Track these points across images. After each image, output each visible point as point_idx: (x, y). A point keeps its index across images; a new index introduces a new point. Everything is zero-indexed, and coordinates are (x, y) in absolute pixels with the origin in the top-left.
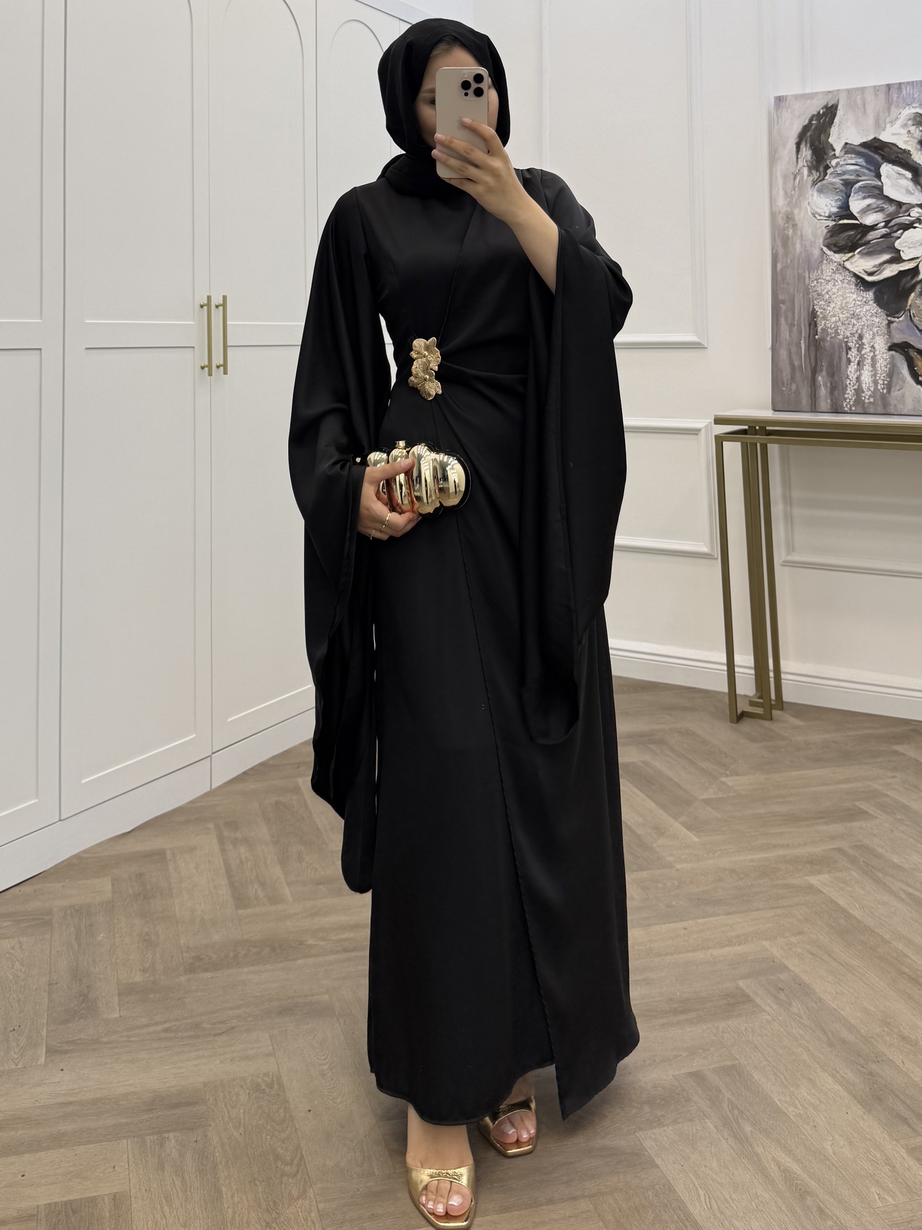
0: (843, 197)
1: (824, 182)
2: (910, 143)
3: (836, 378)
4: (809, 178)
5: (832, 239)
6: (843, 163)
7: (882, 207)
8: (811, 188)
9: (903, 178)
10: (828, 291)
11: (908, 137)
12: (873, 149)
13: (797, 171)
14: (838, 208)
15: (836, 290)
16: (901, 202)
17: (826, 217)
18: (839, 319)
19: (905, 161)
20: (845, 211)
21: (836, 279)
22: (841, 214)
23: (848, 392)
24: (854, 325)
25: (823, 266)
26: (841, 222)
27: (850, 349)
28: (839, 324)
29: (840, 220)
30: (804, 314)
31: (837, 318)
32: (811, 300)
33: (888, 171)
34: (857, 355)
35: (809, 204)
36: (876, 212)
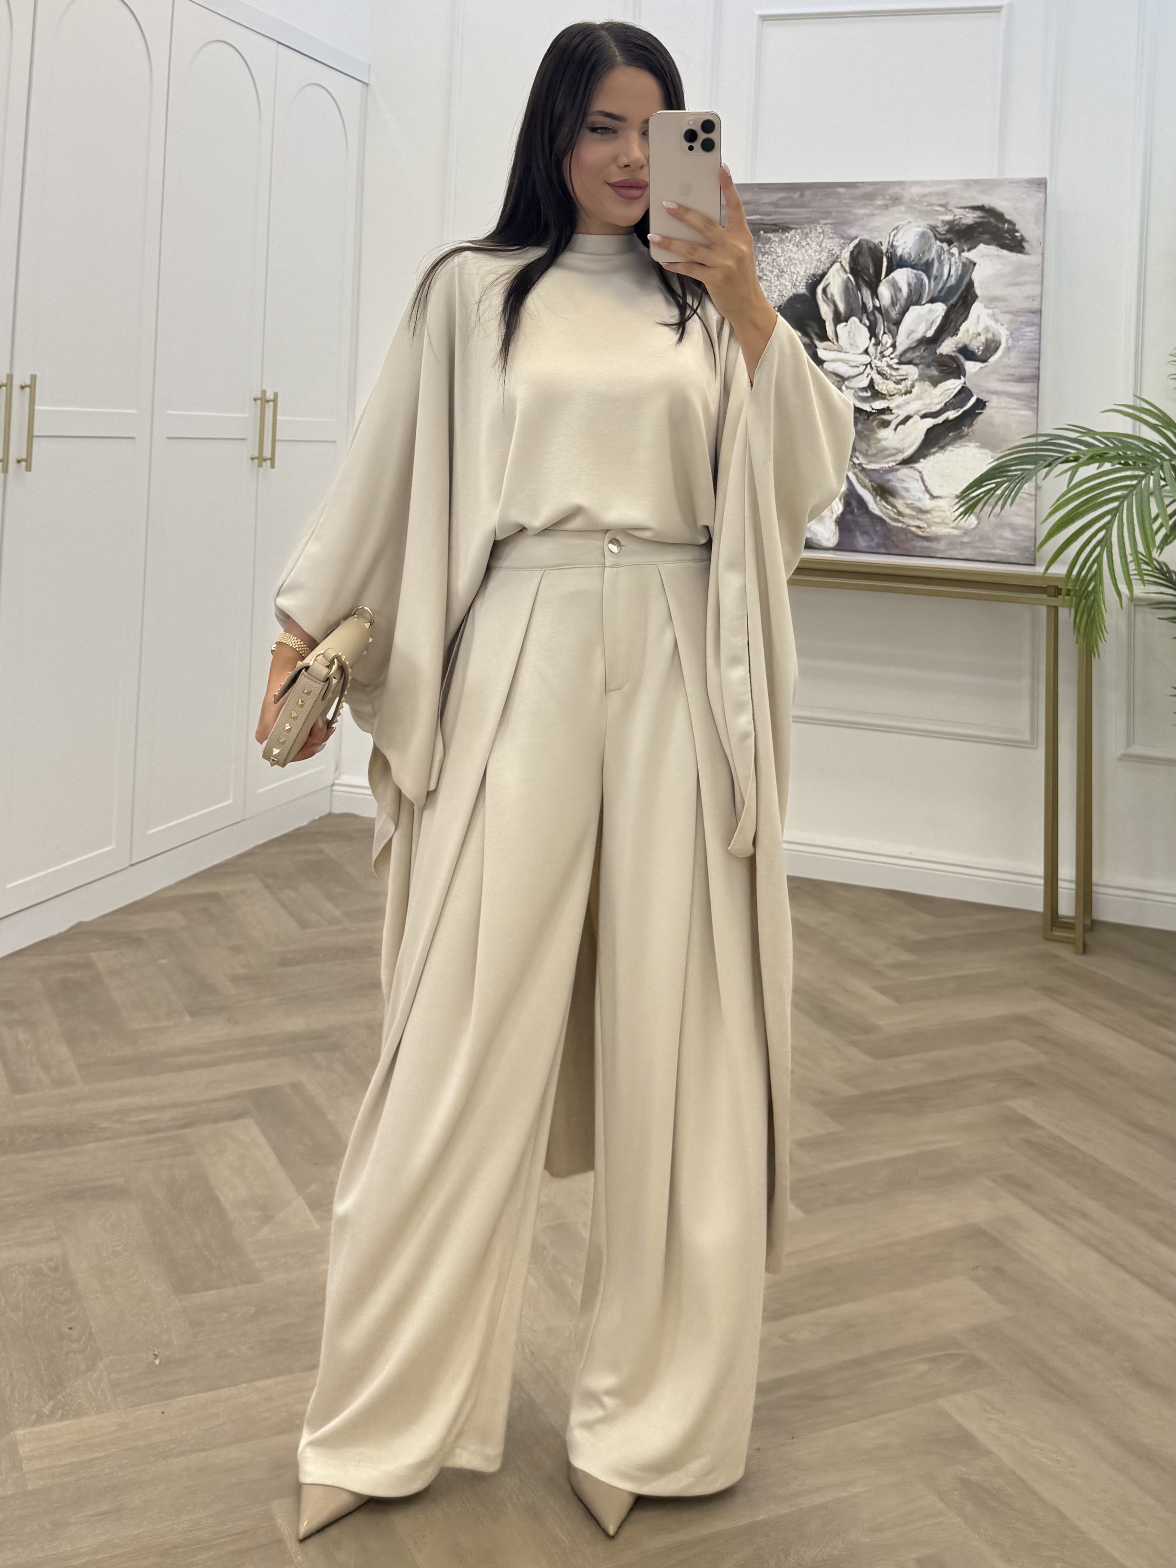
0: (913, 260)
1: (933, 239)
2: (966, 335)
4: (940, 222)
5: (867, 249)
6: (953, 260)
7: (897, 304)
8: (928, 225)
9: (926, 329)
10: (810, 245)
11: (973, 334)
12: (964, 294)
13: (950, 209)
14: (901, 256)
15: (810, 253)
16: (900, 324)
17: (892, 243)
19: (945, 331)
20: (897, 263)
21: (822, 253)
22: (893, 259)
25: (837, 239)
26: (885, 259)
28: (774, 256)
29: (888, 258)
30: (787, 219)
31: (780, 254)
32: (801, 226)
33: (937, 311)
35: (910, 222)
36: (892, 298)
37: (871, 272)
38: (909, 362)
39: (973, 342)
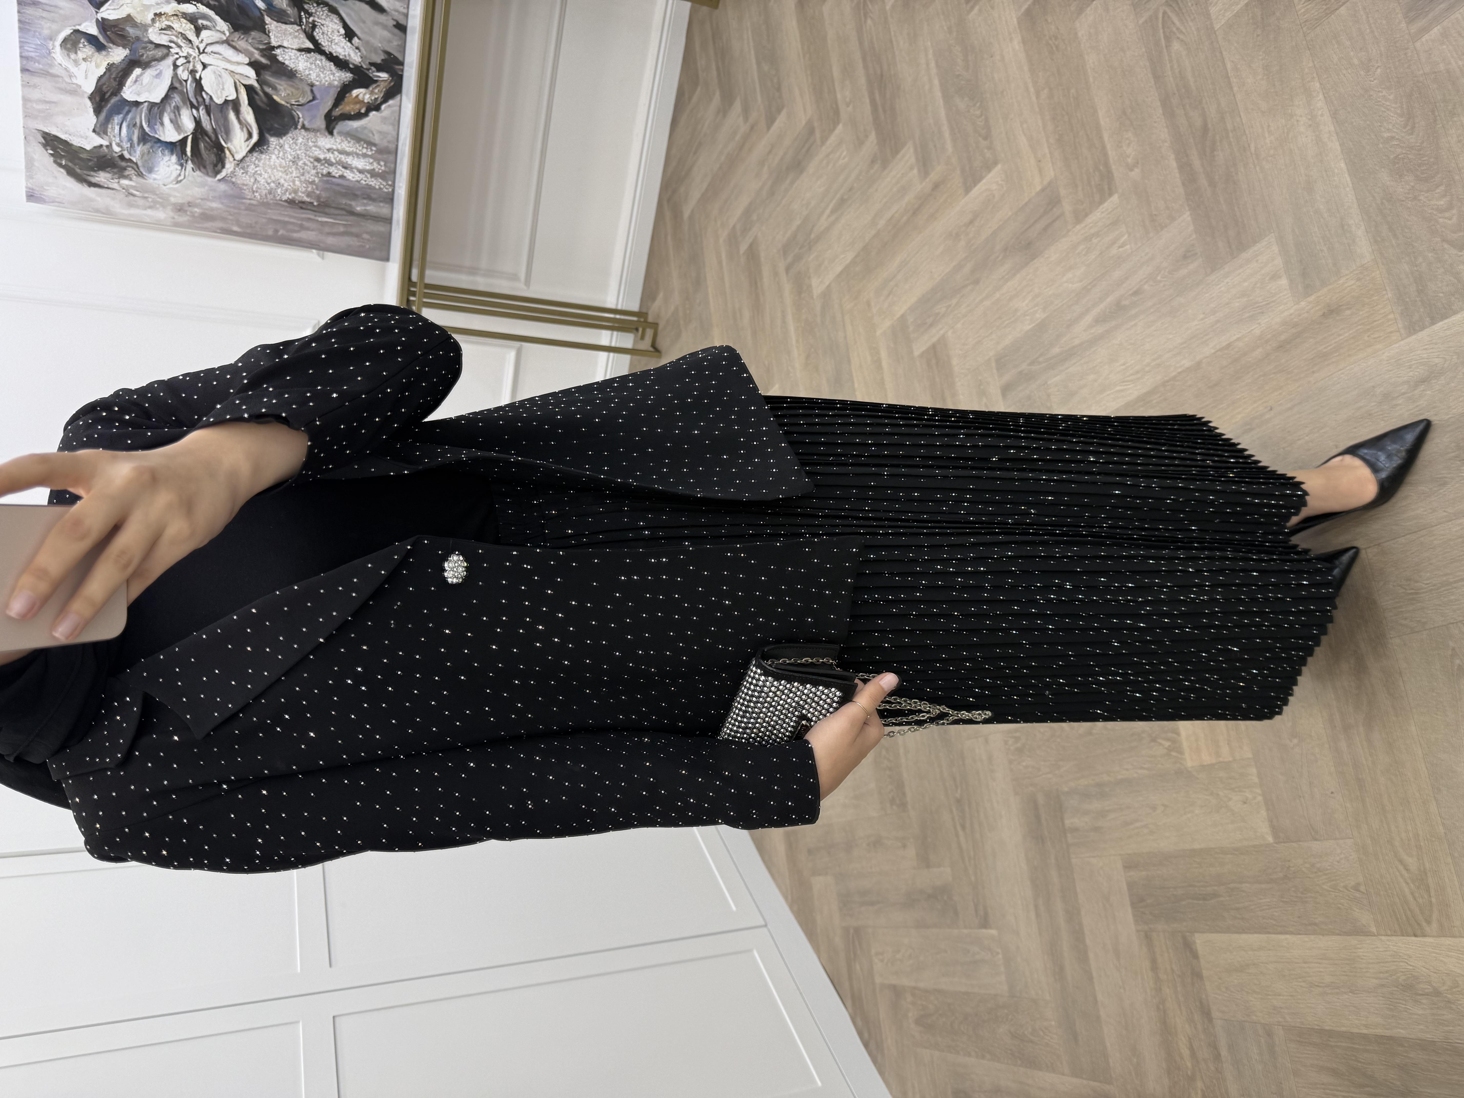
0: (159, 147)
1: (140, 164)
2: (98, 61)
3: (358, 193)
4: (133, 179)
5: (208, 167)
6: (118, 139)
7: (174, 107)
8: (146, 179)
9: (141, 78)
10: (267, 182)
11: (91, 61)
12: (103, 103)
13: (124, 191)
14: (172, 154)
15: (266, 174)
16: (170, 86)
17: (182, 168)
18: (298, 177)
19: (121, 71)
20: (177, 147)
21: (253, 171)
22: (180, 152)
23: (372, 184)
24: (305, 164)
25: (239, 182)
26: (189, 153)
27: (329, 173)
28: (303, 178)
29: (186, 155)
30: (291, 212)
31: (296, 179)
32: (275, 202)
33: (131, 93)
34: (336, 167)
35: (164, 185)
36: (180, 115)
37: (202, 145)
38: (158, 46)
39: (90, 53)
